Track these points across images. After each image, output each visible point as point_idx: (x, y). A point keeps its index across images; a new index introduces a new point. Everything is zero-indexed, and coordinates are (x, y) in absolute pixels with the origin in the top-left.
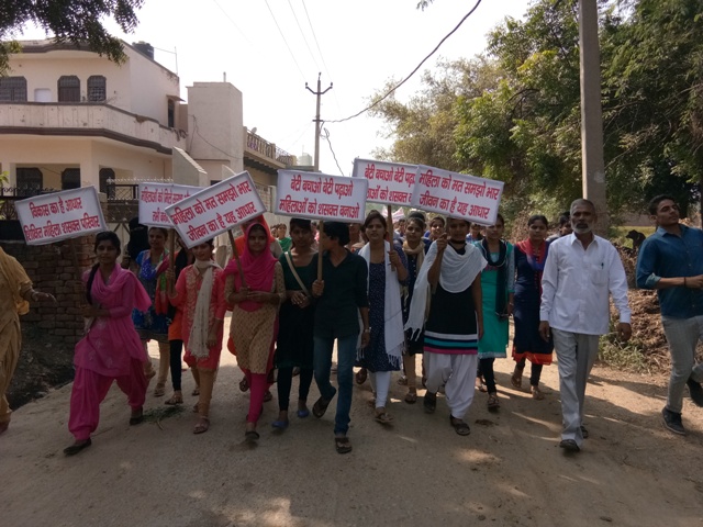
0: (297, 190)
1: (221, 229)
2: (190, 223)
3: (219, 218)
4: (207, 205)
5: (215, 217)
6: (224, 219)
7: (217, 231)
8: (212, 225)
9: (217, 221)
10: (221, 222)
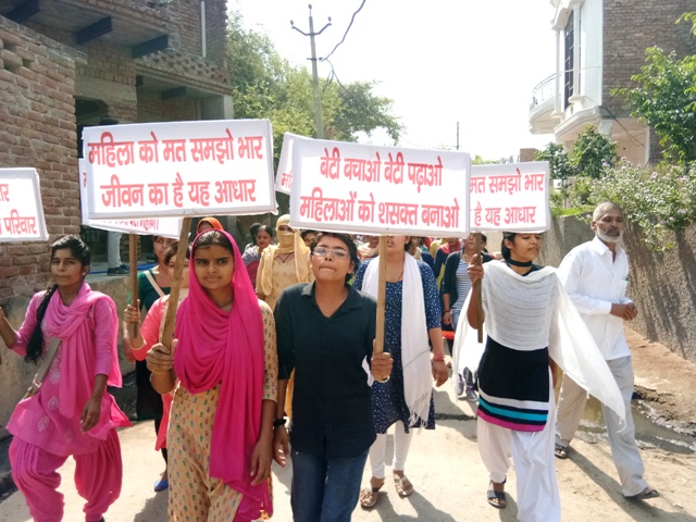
0: (334, 176)
1: (171, 206)
2: (118, 170)
3: (179, 184)
4: (167, 150)
5: (171, 180)
6: (186, 189)
7: (162, 207)
8: (157, 192)
9: (171, 189)
10: (178, 194)
